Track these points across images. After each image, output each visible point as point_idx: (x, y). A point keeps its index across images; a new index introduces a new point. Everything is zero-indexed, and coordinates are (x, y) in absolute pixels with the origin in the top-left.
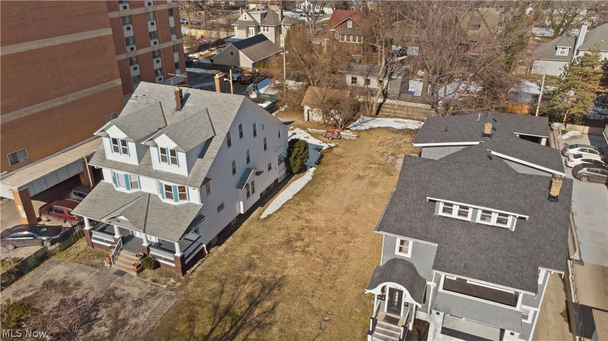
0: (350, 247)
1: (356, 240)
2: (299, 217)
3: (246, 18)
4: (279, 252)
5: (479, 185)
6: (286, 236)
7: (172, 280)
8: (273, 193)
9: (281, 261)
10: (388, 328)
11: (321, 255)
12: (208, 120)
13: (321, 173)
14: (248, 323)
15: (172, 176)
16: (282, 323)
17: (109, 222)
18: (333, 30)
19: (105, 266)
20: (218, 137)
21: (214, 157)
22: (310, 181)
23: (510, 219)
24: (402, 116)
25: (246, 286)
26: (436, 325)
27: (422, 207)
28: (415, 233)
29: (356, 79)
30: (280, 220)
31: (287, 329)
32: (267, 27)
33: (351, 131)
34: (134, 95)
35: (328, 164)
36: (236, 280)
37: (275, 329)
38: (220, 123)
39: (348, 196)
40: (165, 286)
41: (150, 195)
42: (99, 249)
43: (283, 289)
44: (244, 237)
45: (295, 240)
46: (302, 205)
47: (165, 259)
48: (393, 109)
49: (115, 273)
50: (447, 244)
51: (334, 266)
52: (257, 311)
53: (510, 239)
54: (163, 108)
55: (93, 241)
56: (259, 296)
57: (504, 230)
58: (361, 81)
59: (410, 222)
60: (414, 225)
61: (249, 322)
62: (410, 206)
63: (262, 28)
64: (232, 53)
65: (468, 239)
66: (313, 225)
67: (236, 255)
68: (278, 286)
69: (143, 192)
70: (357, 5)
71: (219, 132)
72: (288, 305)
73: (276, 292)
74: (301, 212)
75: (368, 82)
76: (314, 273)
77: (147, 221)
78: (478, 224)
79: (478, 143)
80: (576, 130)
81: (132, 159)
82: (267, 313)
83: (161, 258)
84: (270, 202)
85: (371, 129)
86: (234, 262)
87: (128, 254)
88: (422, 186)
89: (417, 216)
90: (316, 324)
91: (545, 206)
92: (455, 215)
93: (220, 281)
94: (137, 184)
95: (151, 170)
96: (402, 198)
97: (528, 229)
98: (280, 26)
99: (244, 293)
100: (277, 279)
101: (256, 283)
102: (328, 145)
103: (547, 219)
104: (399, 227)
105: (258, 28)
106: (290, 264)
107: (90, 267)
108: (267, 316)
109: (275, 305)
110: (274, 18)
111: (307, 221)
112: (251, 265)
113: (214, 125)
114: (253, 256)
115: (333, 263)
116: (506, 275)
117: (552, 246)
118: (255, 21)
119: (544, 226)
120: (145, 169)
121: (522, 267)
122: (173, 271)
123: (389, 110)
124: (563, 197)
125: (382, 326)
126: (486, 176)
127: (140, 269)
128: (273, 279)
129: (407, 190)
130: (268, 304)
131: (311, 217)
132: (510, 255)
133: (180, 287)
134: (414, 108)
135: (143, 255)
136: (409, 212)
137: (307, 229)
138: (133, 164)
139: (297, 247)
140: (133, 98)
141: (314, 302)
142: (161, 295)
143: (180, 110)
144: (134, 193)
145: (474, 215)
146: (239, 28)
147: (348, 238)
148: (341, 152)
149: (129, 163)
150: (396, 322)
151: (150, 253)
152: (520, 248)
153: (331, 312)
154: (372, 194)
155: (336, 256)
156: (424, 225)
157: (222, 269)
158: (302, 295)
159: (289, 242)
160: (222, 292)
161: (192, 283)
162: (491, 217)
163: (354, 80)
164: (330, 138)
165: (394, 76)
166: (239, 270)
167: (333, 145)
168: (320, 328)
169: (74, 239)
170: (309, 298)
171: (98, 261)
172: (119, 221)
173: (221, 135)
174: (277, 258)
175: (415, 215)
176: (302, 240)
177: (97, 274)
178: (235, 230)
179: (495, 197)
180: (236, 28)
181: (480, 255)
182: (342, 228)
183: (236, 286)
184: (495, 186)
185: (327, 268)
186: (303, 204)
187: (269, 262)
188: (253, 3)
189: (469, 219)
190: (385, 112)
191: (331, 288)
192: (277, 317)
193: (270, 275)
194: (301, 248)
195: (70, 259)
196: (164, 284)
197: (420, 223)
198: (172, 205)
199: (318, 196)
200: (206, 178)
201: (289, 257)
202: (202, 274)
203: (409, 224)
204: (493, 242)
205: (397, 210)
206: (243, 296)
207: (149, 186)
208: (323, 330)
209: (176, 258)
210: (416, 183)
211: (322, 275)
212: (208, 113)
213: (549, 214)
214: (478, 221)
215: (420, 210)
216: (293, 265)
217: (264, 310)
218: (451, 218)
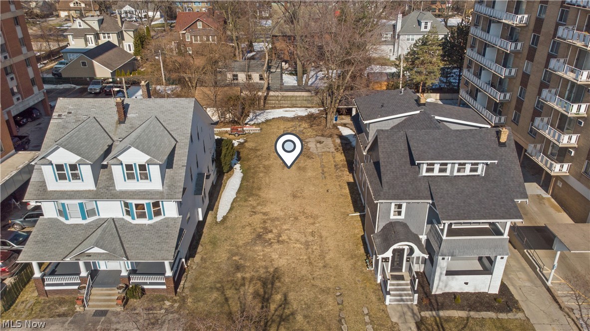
0: (318, 227)
1: (320, 219)
2: (255, 212)
3: (80, 26)
4: (257, 248)
5: (449, 144)
6: (253, 232)
7: (168, 303)
8: (215, 195)
9: (264, 255)
10: (398, 285)
11: (298, 241)
12: (162, 128)
13: (248, 169)
14: (271, 320)
15: (144, 193)
16: (302, 309)
17: (76, 260)
18: (184, 32)
19: (77, 312)
20: (182, 144)
21: (186, 165)
22: (243, 177)
23: (480, 167)
24: (286, 105)
25: (247, 287)
26: (441, 269)
27: (407, 172)
28: (409, 195)
29: (237, 76)
30: (238, 219)
31: (310, 314)
32: (107, 33)
33: (250, 125)
34: (55, 114)
35: (249, 159)
36: (233, 285)
37: (299, 318)
38: (177, 129)
39: (286, 183)
40: (163, 311)
41: (113, 219)
42: (57, 296)
43: (282, 280)
44: (214, 243)
45: (264, 233)
46: (250, 201)
47: (151, 284)
48: (278, 100)
49: (94, 315)
50: (441, 198)
51: (314, 248)
52: (273, 307)
53: (484, 183)
54: (101, 123)
55: (47, 288)
56: (265, 293)
57: (476, 177)
58: (242, 77)
59: (402, 186)
60: (405, 189)
61: (271, 318)
62: (397, 173)
63: (101, 36)
64: (84, 64)
65: (455, 190)
66: (273, 216)
67: (216, 261)
68: (277, 278)
69: (103, 219)
70: (183, 8)
71: (180, 138)
72: (297, 292)
73: (278, 284)
74: (254, 207)
75: (249, 77)
76: (301, 258)
77: (125, 247)
78: (455, 176)
79: (418, 112)
80: (431, 97)
81: (87, 183)
82: (283, 306)
83: (146, 284)
84: (216, 204)
85: (267, 121)
86: (220, 268)
87: (102, 290)
88: (400, 154)
89: (406, 180)
90: (333, 301)
91: (499, 151)
92: (436, 173)
93: (218, 289)
94: (95, 211)
95: (115, 191)
96: (388, 168)
97: (493, 172)
98: (122, 32)
99: (249, 294)
100: (272, 272)
101: (254, 282)
102: (238, 142)
103: (503, 161)
104: (394, 193)
105: (97, 37)
106: (275, 256)
107: (58, 318)
108: (284, 308)
109: (285, 296)
110: (113, 24)
111: (265, 214)
112: (238, 266)
113: (171, 132)
114: (234, 258)
115: (312, 245)
116: (496, 211)
117: (513, 181)
118: (92, 29)
119: (503, 168)
120: (106, 191)
121: (503, 202)
122: (162, 294)
123: (274, 102)
124: (508, 142)
125: (393, 285)
126: (450, 136)
127: (125, 301)
128: (268, 274)
129: (390, 160)
130: (278, 297)
131: (265, 210)
132: (490, 195)
133: (180, 307)
134: (297, 97)
135: (124, 286)
136: (398, 178)
137: (269, 221)
138: (87, 189)
139: (270, 239)
140: (54, 117)
141: (318, 283)
142: (164, 321)
143: (124, 122)
144: (93, 222)
145: (453, 169)
146: (75, 37)
147: (312, 221)
148: (254, 146)
149: (82, 190)
150: (401, 278)
151: (131, 281)
152: (495, 188)
153: (338, 287)
154: (306, 177)
155: (311, 238)
156: (414, 187)
157: (212, 279)
158: (303, 281)
159: (259, 236)
160: (227, 300)
161: (190, 300)
162: (465, 168)
163: (235, 77)
164: (237, 135)
165: (273, 69)
166: (228, 274)
167: (242, 141)
168: (338, 304)
169: (16, 293)
170: (312, 281)
171: (63, 309)
172: (90, 256)
173: (184, 141)
174: (259, 254)
175: (404, 180)
176: (271, 231)
177: (71, 322)
178: (200, 239)
179: (466, 151)
180: (70, 37)
181: (469, 200)
182: (300, 213)
183: (236, 289)
184: (461, 142)
185: (310, 250)
186: (250, 199)
187: (253, 260)
188: (64, 10)
189: (448, 173)
190: (271, 104)
191: (325, 266)
192: (295, 307)
193: (262, 271)
194: (274, 240)
195: (23, 316)
196: (161, 309)
197: (410, 186)
198: (146, 224)
199: (260, 189)
200: (184, 188)
201: (269, 250)
202: (193, 288)
203: (402, 188)
204: (474, 188)
205: (387, 178)
206: (250, 298)
207: (111, 210)
208: (341, 304)
209: (167, 278)
210: (395, 152)
211: (309, 258)
212: (159, 120)
213: (504, 157)
214: (456, 174)
215: (406, 174)
216: (277, 256)
217: (278, 303)
218: (433, 176)
